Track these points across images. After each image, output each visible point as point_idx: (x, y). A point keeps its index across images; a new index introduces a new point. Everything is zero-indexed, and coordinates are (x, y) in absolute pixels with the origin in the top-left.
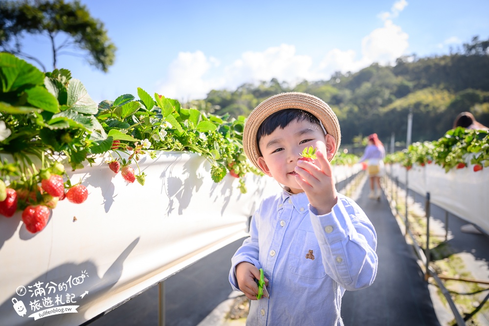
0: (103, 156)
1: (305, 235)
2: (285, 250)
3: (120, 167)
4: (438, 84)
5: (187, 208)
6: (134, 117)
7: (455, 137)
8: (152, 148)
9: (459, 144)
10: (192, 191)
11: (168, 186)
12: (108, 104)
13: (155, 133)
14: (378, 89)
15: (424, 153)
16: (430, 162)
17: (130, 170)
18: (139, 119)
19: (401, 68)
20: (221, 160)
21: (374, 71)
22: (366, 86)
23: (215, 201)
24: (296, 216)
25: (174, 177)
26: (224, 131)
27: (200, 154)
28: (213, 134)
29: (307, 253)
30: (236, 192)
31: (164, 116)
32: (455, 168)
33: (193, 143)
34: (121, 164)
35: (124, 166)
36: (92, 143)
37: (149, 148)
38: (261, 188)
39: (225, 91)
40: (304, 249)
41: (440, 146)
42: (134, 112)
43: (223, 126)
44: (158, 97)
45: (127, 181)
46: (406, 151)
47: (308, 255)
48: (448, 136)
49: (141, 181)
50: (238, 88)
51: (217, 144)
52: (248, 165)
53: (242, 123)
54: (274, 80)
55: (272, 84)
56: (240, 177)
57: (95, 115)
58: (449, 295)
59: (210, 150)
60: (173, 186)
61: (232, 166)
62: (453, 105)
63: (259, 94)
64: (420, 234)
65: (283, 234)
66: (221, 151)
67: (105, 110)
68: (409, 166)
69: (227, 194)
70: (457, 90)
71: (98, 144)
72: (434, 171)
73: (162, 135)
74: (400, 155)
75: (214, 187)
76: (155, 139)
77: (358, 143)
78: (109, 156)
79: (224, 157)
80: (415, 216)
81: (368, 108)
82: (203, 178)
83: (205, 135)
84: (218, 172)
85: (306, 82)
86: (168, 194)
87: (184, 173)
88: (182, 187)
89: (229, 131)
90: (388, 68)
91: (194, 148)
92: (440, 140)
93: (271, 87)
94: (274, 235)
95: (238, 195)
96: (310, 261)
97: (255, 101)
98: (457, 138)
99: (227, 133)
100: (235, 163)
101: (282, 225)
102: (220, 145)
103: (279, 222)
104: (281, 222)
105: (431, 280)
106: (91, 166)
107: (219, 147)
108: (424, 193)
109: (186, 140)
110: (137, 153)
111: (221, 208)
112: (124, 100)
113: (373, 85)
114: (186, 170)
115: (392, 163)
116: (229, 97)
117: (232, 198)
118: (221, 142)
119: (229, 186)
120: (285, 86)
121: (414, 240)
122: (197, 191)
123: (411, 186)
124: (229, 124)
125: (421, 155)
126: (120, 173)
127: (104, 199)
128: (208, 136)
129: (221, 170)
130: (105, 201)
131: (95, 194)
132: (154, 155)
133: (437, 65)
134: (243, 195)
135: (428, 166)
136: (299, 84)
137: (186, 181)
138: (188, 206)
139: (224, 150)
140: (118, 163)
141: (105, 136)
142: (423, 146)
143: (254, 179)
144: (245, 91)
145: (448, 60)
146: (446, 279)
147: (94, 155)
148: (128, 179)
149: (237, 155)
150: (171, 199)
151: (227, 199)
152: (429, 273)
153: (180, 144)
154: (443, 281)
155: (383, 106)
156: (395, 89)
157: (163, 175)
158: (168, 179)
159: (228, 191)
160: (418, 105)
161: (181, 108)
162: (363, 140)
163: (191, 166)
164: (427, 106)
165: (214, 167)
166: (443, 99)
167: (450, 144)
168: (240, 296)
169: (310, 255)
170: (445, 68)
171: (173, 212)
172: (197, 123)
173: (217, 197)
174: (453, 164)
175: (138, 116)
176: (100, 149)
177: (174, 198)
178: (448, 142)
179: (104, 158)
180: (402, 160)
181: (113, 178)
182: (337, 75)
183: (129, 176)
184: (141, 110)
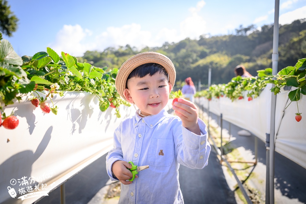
0: (26, 95)
1: (157, 141)
2: (144, 152)
3: (39, 102)
4: (222, 51)
5: (84, 128)
6: (46, 68)
7: (237, 82)
8: (60, 89)
9: (239, 85)
10: (87, 117)
11: (71, 115)
12: (28, 58)
13: (61, 79)
14: (190, 53)
15: (219, 91)
16: (222, 96)
17: (47, 104)
18: (50, 69)
19: (202, 41)
20: (105, 97)
21: (187, 42)
22: (183, 51)
23: (101, 123)
24: (148, 130)
25: (75, 108)
26: (106, 78)
27: (91, 93)
28: (100, 80)
29: (159, 152)
30: (114, 117)
31: (68, 68)
32: (238, 99)
33: (87, 86)
34: (40, 100)
35: (42, 102)
36: (20, 86)
37: (58, 89)
38: (128, 114)
39: (96, 52)
40: (157, 150)
41: (228, 87)
42: (47, 64)
43: (105, 74)
44: (64, 55)
45: (45, 112)
46: (208, 90)
47: (160, 153)
48: (233, 81)
49: (55, 112)
50: (105, 50)
51: (103, 86)
52: (121, 100)
53: (116, 73)
54: (127, 46)
55: (126, 48)
56: (117, 108)
57: (21, 66)
58: (233, 171)
59: (98, 90)
60: (75, 114)
61: (112, 100)
62: (230, 63)
63: (119, 54)
64: (216, 137)
65: (142, 142)
66: (105, 91)
67: (27, 62)
68: (210, 98)
69: (108, 118)
70: (232, 55)
71: (25, 87)
72: (225, 101)
73: (67, 80)
74: (204, 92)
75: (100, 114)
76: (61, 83)
77: (179, 85)
78: (31, 95)
79: (107, 95)
80: (212, 128)
81: (184, 64)
82: (93, 108)
83: (94, 80)
84: (104, 105)
85: (147, 47)
86: (71, 120)
87: (81, 106)
88: (81, 115)
89: (109, 78)
90: (195, 41)
91: (88, 89)
92: (229, 83)
93: (126, 50)
94: (135, 144)
95: (115, 119)
96: (161, 156)
97: (116, 59)
98: (238, 82)
99: (108, 79)
100: (113, 99)
101: (140, 137)
102: (104, 87)
103: (137, 135)
104: (139, 135)
105: (223, 163)
106: (19, 102)
107: (104, 88)
108: (219, 114)
109: (83, 84)
110: (52, 92)
111: (105, 128)
112: (40, 56)
113: (187, 51)
114: (82, 103)
115: (200, 97)
116: (99, 56)
117: (111, 121)
118: (105, 85)
119: (109, 113)
120: (135, 50)
121: (213, 141)
122: (90, 117)
123: (211, 110)
124: (109, 73)
125: (217, 92)
126: (39, 106)
127: (29, 125)
128: (96, 81)
129: (106, 103)
130: (29, 126)
131: (22, 121)
132: (62, 94)
133: (221, 40)
134: (118, 119)
135: (221, 98)
136: (143, 49)
137: (82, 111)
138: (84, 127)
139: (107, 90)
140: (38, 100)
141: (28, 81)
142: (218, 87)
143: (124, 108)
144: (109, 52)
145: (227, 38)
146: (231, 162)
147: (22, 94)
148: (45, 111)
149: (115, 93)
150: (74, 123)
151: (109, 122)
152: (222, 160)
153: (80, 86)
154: (229, 163)
155: (193, 63)
156: (199, 53)
157: (68, 107)
158: (71, 110)
159: (109, 116)
160: (211, 63)
161: (78, 62)
162: (182, 84)
163: (86, 101)
164: (216, 64)
165: (101, 101)
166: (225, 60)
167: (234, 85)
168: (113, 183)
169: (161, 153)
170: (225, 42)
171: (75, 131)
172: (89, 73)
173: (102, 121)
174: (236, 97)
175: (49, 67)
176: (25, 90)
177: (76, 122)
178: (233, 85)
179: (28, 97)
180: (206, 95)
181: (34, 110)
182: (166, 44)
183: (46, 109)
184: (52, 63)
